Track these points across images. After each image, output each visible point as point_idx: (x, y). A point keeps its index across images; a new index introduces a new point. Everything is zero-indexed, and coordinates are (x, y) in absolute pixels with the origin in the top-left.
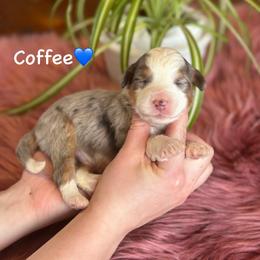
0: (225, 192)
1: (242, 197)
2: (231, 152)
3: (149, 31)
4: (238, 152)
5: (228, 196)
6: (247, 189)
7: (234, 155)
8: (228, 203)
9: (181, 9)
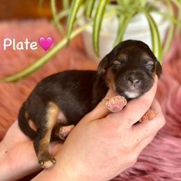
3: (118, 16)
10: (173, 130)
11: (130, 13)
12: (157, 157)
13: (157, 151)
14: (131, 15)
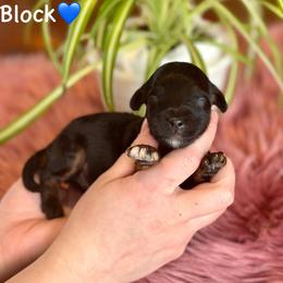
0: (232, 258)
1: (253, 265)
2: (244, 205)
3: (149, 48)
4: (252, 207)
5: (234, 264)
6: (260, 255)
7: (247, 210)
8: (233, 272)
9: (192, 22)
10: (229, 230)
11: (166, 43)
12: (201, 273)
13: (203, 264)
14: (168, 47)
